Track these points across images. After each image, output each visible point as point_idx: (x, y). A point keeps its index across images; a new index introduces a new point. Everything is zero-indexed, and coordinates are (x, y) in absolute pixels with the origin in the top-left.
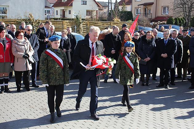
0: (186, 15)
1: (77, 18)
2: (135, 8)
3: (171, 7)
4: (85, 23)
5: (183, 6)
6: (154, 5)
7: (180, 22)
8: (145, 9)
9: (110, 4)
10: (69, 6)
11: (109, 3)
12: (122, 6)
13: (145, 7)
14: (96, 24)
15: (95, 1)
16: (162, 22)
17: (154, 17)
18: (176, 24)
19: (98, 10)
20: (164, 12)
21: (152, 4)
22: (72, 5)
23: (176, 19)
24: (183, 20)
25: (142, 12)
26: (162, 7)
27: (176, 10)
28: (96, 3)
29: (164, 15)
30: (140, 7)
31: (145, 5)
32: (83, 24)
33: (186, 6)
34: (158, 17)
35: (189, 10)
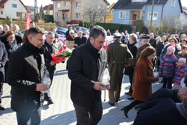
0: (92, 20)
1: (8, 19)
2: (56, 13)
3: (82, 14)
6: (70, 12)
7: (88, 25)
8: (64, 14)
10: (1, 7)
11: (35, 7)
12: (46, 11)
13: (63, 12)
14: (23, 24)
15: (24, 5)
16: (75, 25)
17: (69, 21)
18: (85, 26)
19: (26, 12)
20: (77, 17)
21: (68, 11)
22: (3, 7)
23: (85, 23)
24: (90, 24)
25: (61, 16)
26: (76, 13)
27: (85, 16)
28: (25, 7)
29: (77, 19)
30: (60, 13)
31: (63, 11)
32: (13, 24)
33: (92, 14)
34: (73, 21)
35: (94, 17)
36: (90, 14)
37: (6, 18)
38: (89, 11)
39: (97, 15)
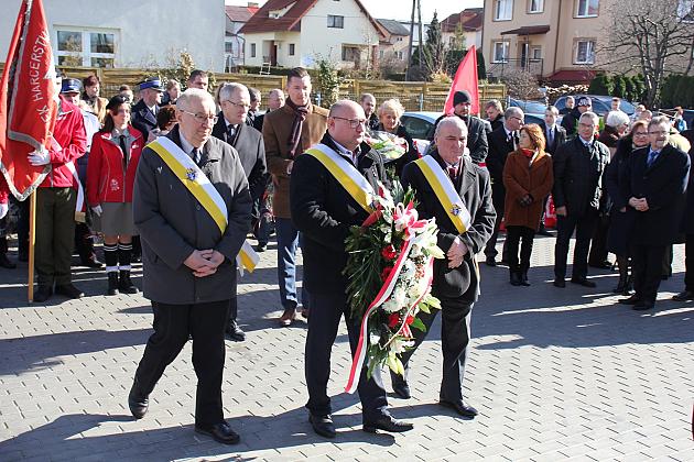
0: (650, 67)
1: (324, 70)
2: (493, 41)
3: (604, 41)
4: (347, 86)
5: (640, 40)
6: (551, 35)
7: (629, 88)
8: (524, 45)
9: (416, 28)
10: (292, 30)
11: (413, 24)
12: (452, 35)
13: (522, 39)
14: (379, 87)
15: (370, 19)
16: (573, 88)
17: (548, 71)
18: (617, 93)
19: (377, 43)
20: (582, 56)
21: (546, 32)
22: (298, 29)
23: (616, 79)
24: (637, 83)
25: (514, 54)
26: (575, 40)
27: (618, 51)
28: (373, 23)
29: (581, 65)
30: (508, 40)
31: (523, 32)
32: (341, 89)
33: (651, 40)
34: (563, 72)
35: (659, 54)
36: (644, 41)
37: (318, 67)
38: (638, 27)
39: (675, 41)
